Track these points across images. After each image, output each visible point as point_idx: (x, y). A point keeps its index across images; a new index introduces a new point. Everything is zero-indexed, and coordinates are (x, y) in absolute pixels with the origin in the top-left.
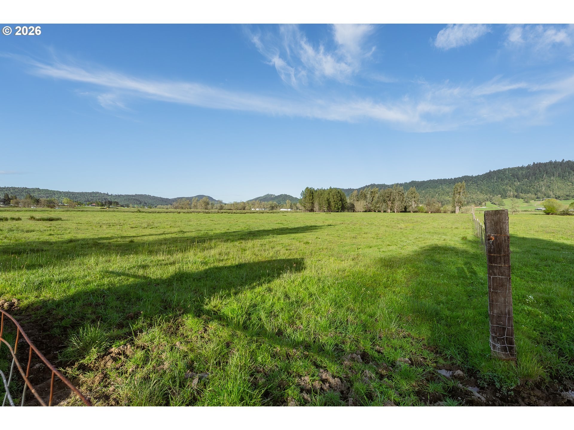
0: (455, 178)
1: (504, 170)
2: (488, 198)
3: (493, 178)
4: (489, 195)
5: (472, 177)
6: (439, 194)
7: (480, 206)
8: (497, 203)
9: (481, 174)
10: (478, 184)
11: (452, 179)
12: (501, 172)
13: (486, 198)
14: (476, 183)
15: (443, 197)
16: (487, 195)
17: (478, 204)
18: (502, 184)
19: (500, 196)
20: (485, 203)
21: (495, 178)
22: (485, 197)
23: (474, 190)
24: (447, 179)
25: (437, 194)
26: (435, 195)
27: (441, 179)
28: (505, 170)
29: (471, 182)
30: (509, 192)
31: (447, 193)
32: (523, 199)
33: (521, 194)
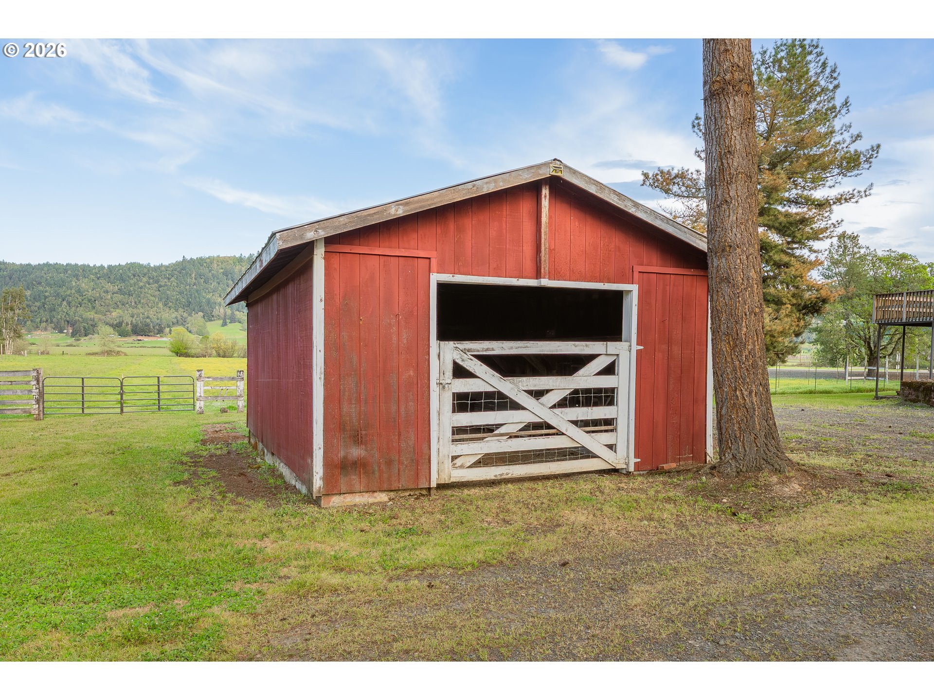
0: (110, 267)
1: (208, 260)
2: (179, 318)
3: (190, 275)
4: (181, 310)
5: (148, 268)
6: (69, 303)
7: (158, 335)
8: (194, 330)
9: (166, 263)
10: (160, 286)
11: (102, 267)
12: (205, 264)
13: (176, 318)
14: (157, 282)
15: (80, 310)
16: (177, 311)
17: (156, 331)
18: (207, 289)
19: (201, 314)
20: (171, 330)
21: (193, 275)
22: (174, 315)
23: (153, 298)
24: (92, 265)
25: (65, 303)
26: (60, 305)
27: (76, 265)
28: (211, 260)
29: (145, 279)
30: (217, 307)
31: (89, 301)
32: (240, 322)
33: (237, 313)
